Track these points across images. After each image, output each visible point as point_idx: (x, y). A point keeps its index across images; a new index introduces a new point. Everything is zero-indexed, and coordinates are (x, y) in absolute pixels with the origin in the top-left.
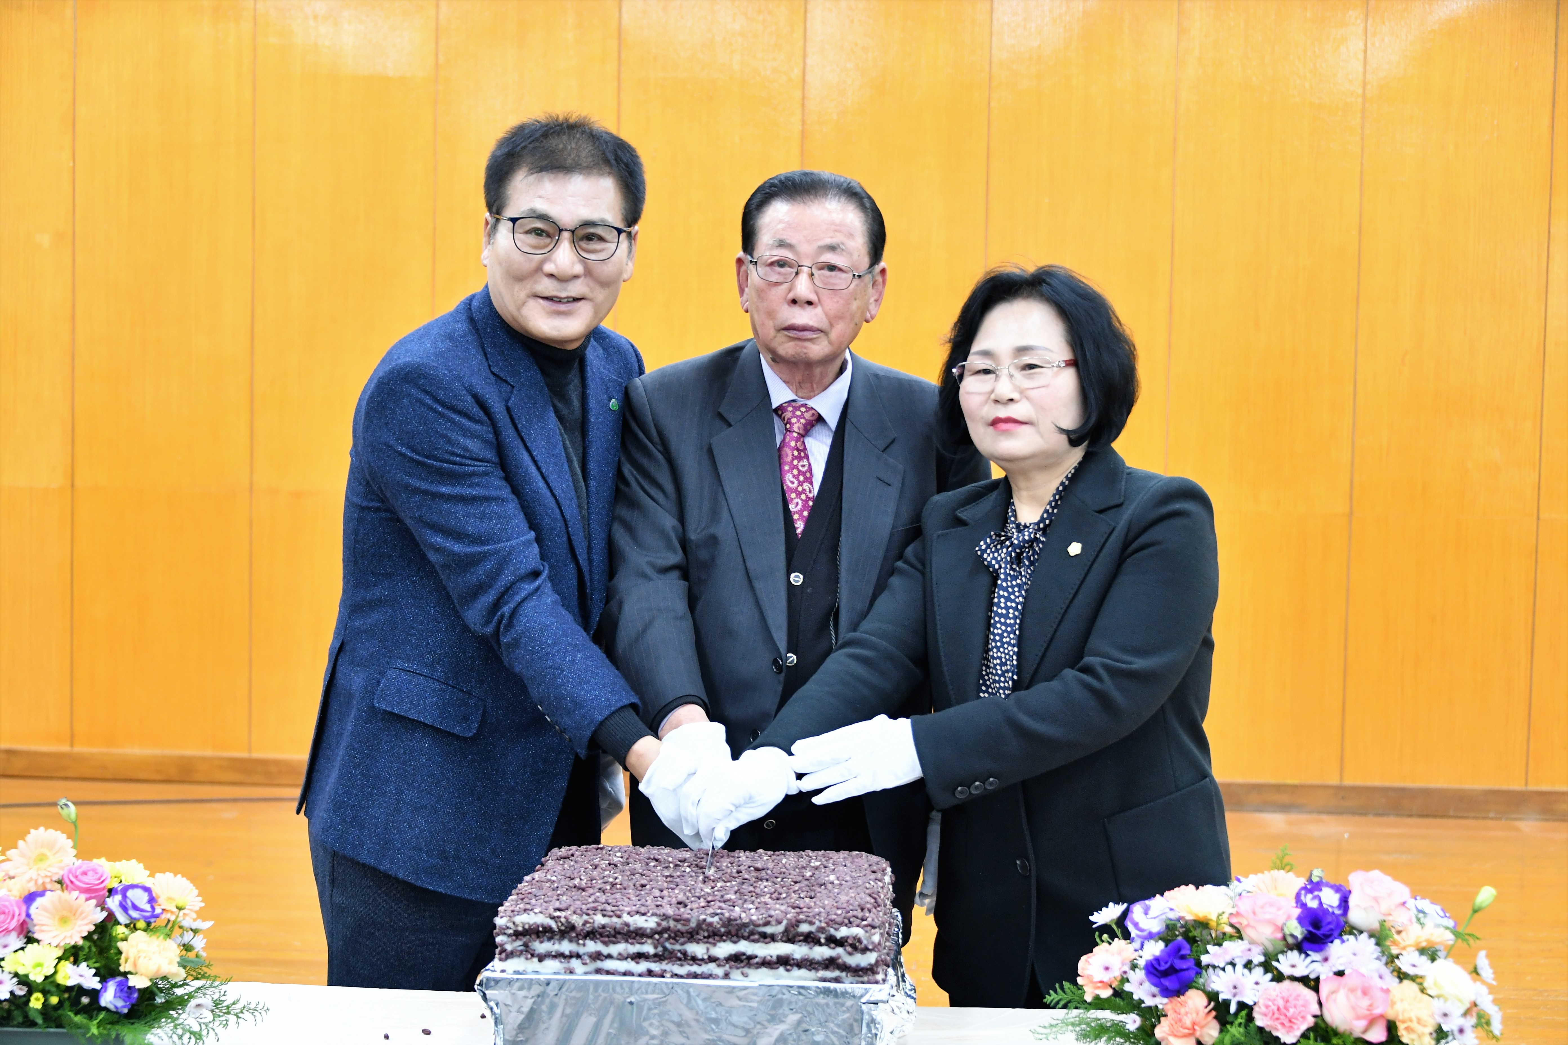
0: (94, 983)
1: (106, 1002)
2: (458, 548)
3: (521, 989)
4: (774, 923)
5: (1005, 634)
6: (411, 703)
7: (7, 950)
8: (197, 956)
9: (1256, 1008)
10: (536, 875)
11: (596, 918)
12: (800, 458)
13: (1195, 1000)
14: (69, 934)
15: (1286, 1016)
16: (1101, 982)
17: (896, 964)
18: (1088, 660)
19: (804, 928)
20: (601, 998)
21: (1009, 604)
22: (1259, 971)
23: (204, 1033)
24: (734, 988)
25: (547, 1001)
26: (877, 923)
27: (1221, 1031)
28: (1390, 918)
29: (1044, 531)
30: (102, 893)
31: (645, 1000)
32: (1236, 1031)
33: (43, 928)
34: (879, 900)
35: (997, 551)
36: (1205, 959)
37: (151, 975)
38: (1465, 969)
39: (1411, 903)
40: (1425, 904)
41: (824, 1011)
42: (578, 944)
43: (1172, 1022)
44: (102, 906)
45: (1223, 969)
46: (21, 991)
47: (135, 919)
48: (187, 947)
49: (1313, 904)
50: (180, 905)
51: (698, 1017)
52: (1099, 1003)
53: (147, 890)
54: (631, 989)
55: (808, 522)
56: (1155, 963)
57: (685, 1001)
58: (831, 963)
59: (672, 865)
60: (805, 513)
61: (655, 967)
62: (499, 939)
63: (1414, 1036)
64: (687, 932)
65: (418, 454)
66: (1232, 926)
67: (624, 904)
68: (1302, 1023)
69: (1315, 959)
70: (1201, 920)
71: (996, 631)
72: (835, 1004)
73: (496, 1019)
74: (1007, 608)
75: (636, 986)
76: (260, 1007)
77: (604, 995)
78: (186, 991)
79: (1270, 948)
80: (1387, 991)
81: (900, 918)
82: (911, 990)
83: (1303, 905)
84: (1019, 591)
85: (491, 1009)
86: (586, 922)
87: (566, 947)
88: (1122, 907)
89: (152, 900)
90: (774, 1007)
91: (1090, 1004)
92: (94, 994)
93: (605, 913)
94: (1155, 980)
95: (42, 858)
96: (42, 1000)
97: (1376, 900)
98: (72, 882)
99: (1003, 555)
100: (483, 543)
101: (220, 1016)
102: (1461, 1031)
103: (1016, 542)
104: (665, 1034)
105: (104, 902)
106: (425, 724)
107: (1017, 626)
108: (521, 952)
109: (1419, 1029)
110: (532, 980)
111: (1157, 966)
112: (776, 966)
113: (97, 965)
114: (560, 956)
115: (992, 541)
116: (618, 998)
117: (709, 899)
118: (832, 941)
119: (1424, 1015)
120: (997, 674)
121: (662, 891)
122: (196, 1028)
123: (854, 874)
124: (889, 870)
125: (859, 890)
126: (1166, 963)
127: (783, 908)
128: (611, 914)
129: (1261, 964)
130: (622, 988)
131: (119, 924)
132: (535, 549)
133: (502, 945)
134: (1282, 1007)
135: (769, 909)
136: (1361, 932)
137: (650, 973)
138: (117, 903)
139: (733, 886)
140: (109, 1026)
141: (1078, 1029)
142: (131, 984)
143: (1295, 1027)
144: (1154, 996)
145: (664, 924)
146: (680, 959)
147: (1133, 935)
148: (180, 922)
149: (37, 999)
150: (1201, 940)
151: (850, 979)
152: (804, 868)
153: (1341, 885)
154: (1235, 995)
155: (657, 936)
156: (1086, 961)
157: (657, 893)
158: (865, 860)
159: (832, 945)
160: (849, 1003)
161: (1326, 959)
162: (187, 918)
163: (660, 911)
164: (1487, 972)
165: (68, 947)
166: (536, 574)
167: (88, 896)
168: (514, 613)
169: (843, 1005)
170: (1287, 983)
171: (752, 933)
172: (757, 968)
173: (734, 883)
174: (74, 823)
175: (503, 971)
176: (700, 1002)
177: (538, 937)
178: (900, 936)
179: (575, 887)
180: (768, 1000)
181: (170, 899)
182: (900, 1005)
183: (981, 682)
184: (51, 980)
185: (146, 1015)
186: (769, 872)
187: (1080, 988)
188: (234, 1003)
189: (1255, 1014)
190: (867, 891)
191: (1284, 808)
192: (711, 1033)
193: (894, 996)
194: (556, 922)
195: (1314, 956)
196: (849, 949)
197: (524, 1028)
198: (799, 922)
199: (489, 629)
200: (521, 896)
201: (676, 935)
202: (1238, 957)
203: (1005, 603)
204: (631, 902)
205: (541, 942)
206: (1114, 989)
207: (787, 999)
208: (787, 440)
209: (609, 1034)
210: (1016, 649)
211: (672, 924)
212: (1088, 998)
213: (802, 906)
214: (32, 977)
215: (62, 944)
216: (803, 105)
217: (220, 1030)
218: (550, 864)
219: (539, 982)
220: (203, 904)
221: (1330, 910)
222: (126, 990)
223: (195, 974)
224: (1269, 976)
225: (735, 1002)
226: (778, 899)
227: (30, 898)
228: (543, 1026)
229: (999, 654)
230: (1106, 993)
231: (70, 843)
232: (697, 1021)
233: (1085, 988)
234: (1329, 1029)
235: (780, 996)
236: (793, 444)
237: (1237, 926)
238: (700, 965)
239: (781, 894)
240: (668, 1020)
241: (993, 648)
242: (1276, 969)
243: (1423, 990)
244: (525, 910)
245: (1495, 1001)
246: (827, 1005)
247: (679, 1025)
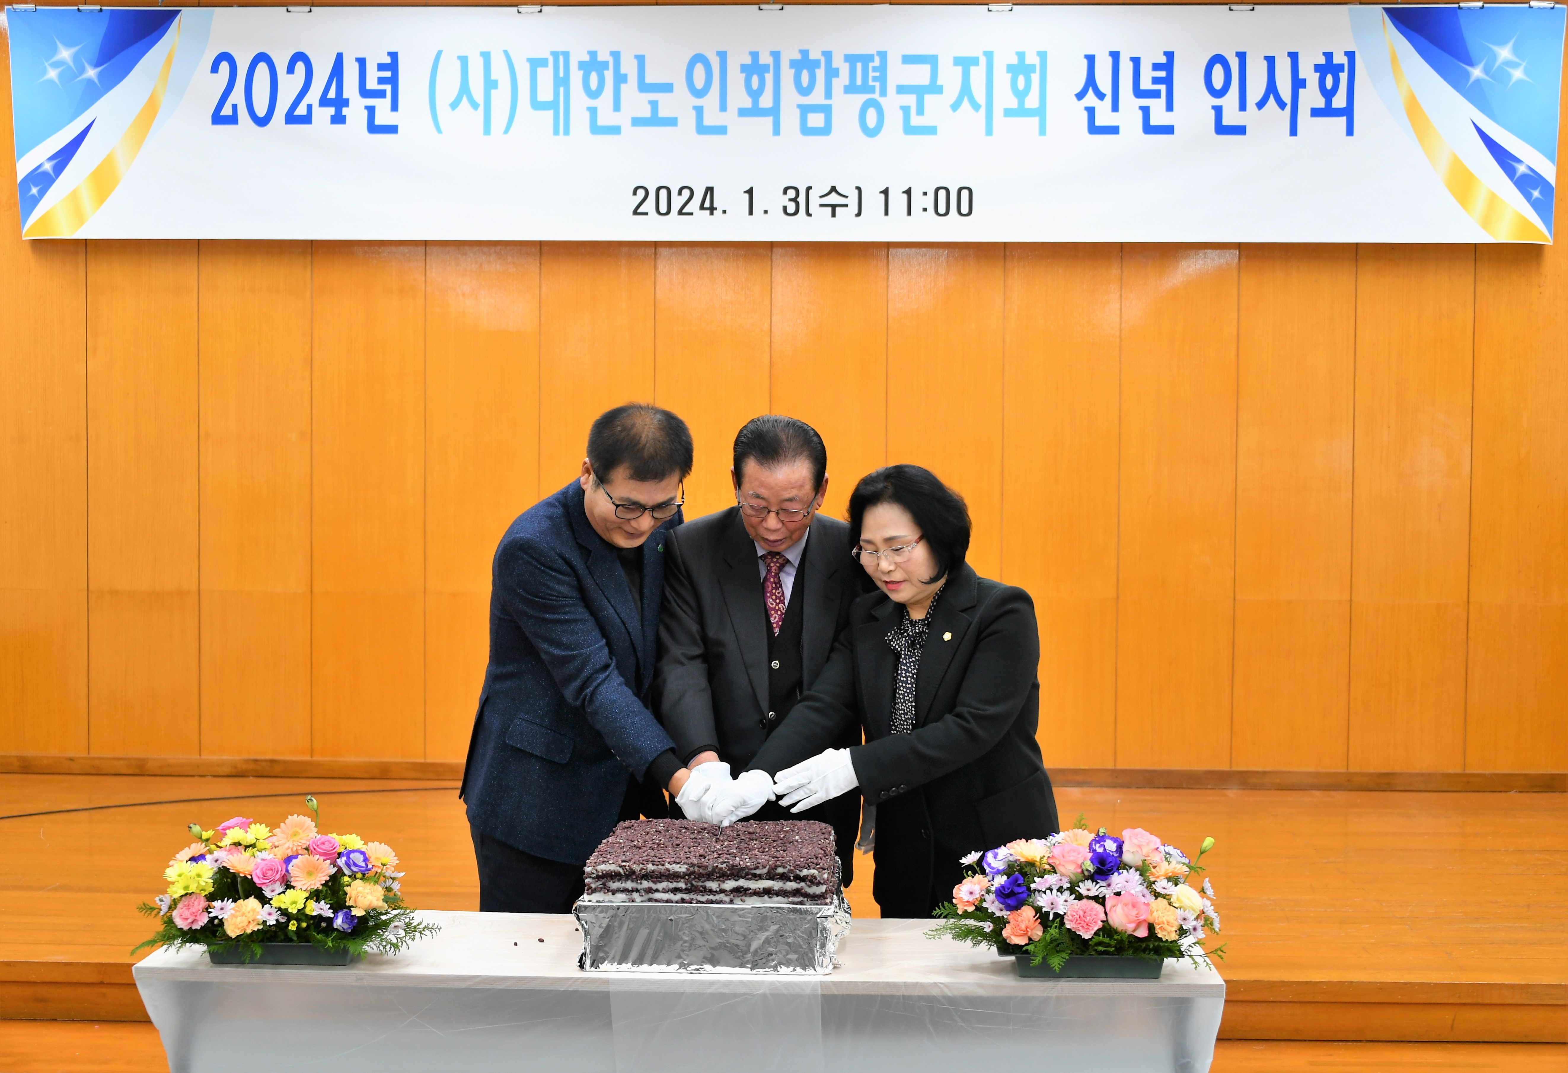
0: (330, 914)
1: (337, 926)
2: (557, 652)
3: (601, 912)
4: (761, 867)
5: (906, 694)
6: (528, 741)
7: (274, 893)
8: (395, 895)
9: (1066, 917)
10: (610, 839)
11: (648, 866)
12: (777, 588)
13: (1027, 913)
14: (313, 882)
15: (1085, 922)
16: (968, 902)
17: (838, 892)
18: (959, 709)
19: (780, 870)
20: (652, 917)
21: (908, 674)
22: (1067, 893)
23: (400, 944)
24: (736, 909)
25: (618, 919)
26: (826, 866)
27: (1043, 932)
28: (1149, 858)
29: (928, 625)
30: (334, 856)
31: (681, 918)
32: (1053, 931)
33: (297, 879)
34: (827, 851)
35: (899, 639)
36: (1033, 886)
37: (365, 908)
38: (1196, 890)
39: (1162, 848)
40: (1170, 849)
41: (793, 923)
42: (637, 883)
43: (1013, 927)
44: (334, 864)
45: (1045, 892)
46: (283, 920)
47: (355, 872)
48: (388, 889)
49: (1100, 850)
50: (383, 863)
51: (713, 928)
52: (966, 915)
53: (363, 853)
54: (671, 911)
55: (781, 628)
56: (1001, 889)
57: (705, 919)
58: (797, 892)
59: (696, 832)
60: (780, 623)
61: (686, 897)
62: (587, 881)
63: (1165, 933)
64: (706, 874)
65: (530, 594)
66: (1049, 864)
67: (666, 857)
68: (1095, 926)
69: (1102, 885)
70: (1030, 861)
71: (900, 692)
72: (800, 918)
73: (586, 931)
74: (906, 677)
75: (674, 909)
76: (435, 926)
77: (654, 915)
78: (388, 917)
79: (1074, 879)
80: (1148, 905)
81: (840, 862)
82: (847, 909)
83: (1094, 851)
84: (914, 666)
85: (583, 925)
86: (642, 869)
87: (629, 885)
88: (980, 854)
89: (366, 860)
90: (762, 921)
91: (961, 915)
92: (330, 921)
93: (654, 863)
94: (1002, 900)
95: (295, 834)
96: (297, 925)
97: (1140, 846)
98: (315, 849)
99: (903, 642)
100: (572, 650)
101: (410, 933)
102: (1195, 929)
103: (911, 633)
104: (693, 939)
105: (336, 861)
106: (537, 756)
107: (914, 689)
108: (601, 888)
109: (1169, 928)
110: (608, 906)
111: (1003, 891)
112: (763, 895)
113: (331, 902)
114: (625, 891)
115: (896, 633)
116: (663, 917)
117: (720, 852)
118: (798, 879)
119: (1171, 919)
120: (902, 720)
121: (689, 848)
122: (394, 941)
123: (810, 835)
124: (833, 832)
125: (814, 845)
126: (1009, 889)
127: (766, 858)
128: (658, 863)
129: (1068, 889)
130: (665, 911)
131: (345, 875)
132: (606, 651)
133: (589, 885)
134: (1082, 916)
135: (758, 858)
136: (1131, 868)
137: (683, 901)
138: (344, 862)
139: (735, 844)
140: (339, 941)
141: (954, 932)
142: (353, 913)
143: (1091, 928)
144: (1001, 910)
145: (692, 869)
146: (702, 892)
147: (987, 871)
148: (384, 873)
149: (293, 925)
150: (1030, 874)
151: (810, 902)
152: (780, 832)
153: (1117, 838)
154: (1052, 909)
155: (687, 877)
156: (958, 888)
157: (686, 849)
158: (817, 826)
159: (798, 881)
160: (809, 918)
161: (1109, 885)
162: (389, 871)
163: (689, 861)
164: (1210, 892)
165: (312, 890)
166: (606, 667)
167: (325, 858)
168: (593, 693)
169: (805, 919)
170: (1085, 900)
171: (747, 874)
172: (751, 896)
173: (735, 842)
174: (316, 811)
175: (590, 901)
176: (715, 919)
177: (612, 879)
178: (841, 874)
179: (635, 846)
180: (758, 917)
181: (378, 859)
182: (841, 918)
183: (892, 723)
184: (302, 912)
185: (363, 934)
186: (757, 834)
187: (955, 905)
188: (418, 925)
189: (1065, 921)
190: (819, 846)
191: (1080, 784)
192: (722, 938)
193: (837, 912)
194: (623, 869)
195: (1102, 883)
196: (808, 883)
197: (603, 937)
198: (777, 867)
199: (578, 703)
200: (600, 853)
201: (699, 876)
202: (1053, 884)
203: (905, 674)
204: (670, 855)
205: (614, 882)
206: (976, 906)
207: (769, 916)
208: (768, 577)
209: (657, 940)
210: (914, 704)
211: (696, 869)
212: (960, 912)
213: (778, 856)
214: (290, 910)
215: (309, 889)
216: (771, 346)
217: (410, 942)
218: (618, 831)
219: (612, 908)
220: (398, 862)
221: (1111, 854)
222: (350, 918)
223: (393, 906)
224: (1073, 896)
225: (737, 918)
226: (763, 852)
227: (288, 860)
228: (615, 936)
229: (903, 707)
230: (971, 909)
231: (313, 824)
232: (713, 931)
233: (958, 906)
234: (1112, 929)
235: (765, 914)
236: (772, 580)
237: (1053, 864)
238: (715, 895)
239: (765, 849)
240: (694, 931)
241: (899, 703)
242: (1078, 891)
243: (1170, 904)
244: (603, 862)
245: (1215, 911)
246: (795, 919)
247: (701, 933)
